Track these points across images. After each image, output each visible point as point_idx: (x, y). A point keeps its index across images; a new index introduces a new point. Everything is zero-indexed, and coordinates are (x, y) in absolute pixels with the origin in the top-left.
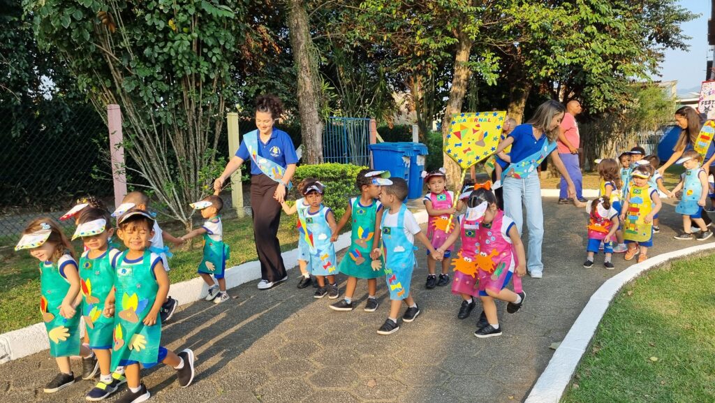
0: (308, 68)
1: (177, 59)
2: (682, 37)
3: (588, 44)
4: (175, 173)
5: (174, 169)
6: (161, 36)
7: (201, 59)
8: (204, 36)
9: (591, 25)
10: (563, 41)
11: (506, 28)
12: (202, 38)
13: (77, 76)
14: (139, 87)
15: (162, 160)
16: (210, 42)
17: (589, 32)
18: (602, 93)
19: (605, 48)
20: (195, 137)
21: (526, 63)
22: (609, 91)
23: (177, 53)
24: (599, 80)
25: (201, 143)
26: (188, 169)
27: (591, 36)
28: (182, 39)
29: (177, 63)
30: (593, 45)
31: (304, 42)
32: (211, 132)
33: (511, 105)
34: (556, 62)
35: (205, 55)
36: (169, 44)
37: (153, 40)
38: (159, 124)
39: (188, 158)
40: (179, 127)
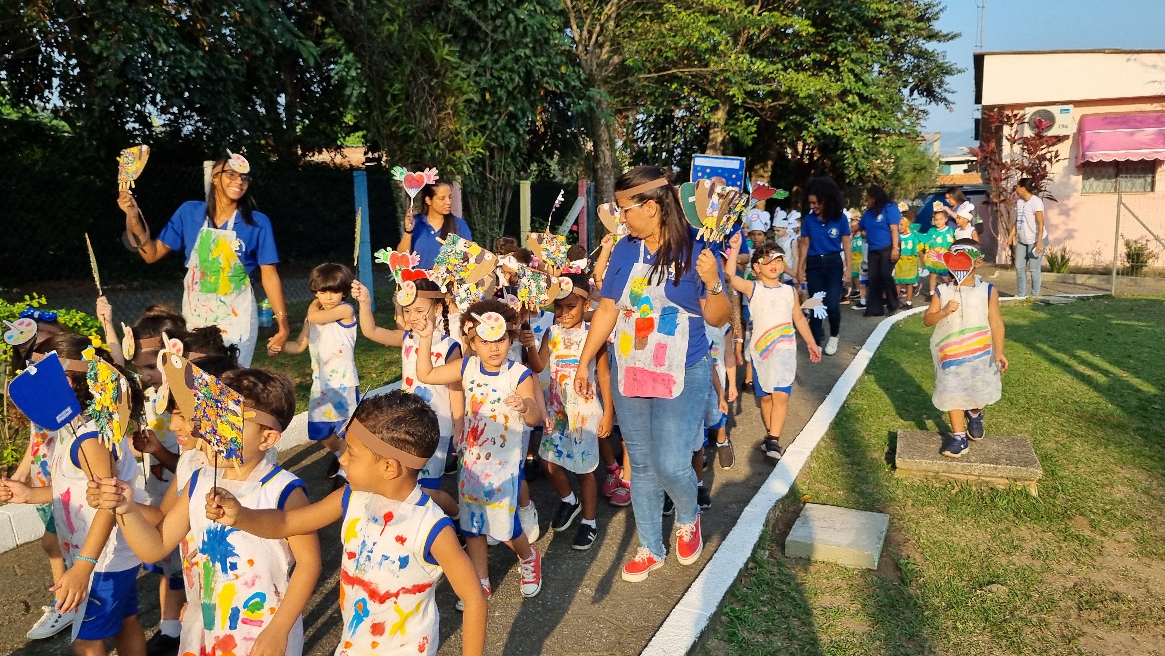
2: (946, 91)
21: (779, 125)
33: (757, 167)
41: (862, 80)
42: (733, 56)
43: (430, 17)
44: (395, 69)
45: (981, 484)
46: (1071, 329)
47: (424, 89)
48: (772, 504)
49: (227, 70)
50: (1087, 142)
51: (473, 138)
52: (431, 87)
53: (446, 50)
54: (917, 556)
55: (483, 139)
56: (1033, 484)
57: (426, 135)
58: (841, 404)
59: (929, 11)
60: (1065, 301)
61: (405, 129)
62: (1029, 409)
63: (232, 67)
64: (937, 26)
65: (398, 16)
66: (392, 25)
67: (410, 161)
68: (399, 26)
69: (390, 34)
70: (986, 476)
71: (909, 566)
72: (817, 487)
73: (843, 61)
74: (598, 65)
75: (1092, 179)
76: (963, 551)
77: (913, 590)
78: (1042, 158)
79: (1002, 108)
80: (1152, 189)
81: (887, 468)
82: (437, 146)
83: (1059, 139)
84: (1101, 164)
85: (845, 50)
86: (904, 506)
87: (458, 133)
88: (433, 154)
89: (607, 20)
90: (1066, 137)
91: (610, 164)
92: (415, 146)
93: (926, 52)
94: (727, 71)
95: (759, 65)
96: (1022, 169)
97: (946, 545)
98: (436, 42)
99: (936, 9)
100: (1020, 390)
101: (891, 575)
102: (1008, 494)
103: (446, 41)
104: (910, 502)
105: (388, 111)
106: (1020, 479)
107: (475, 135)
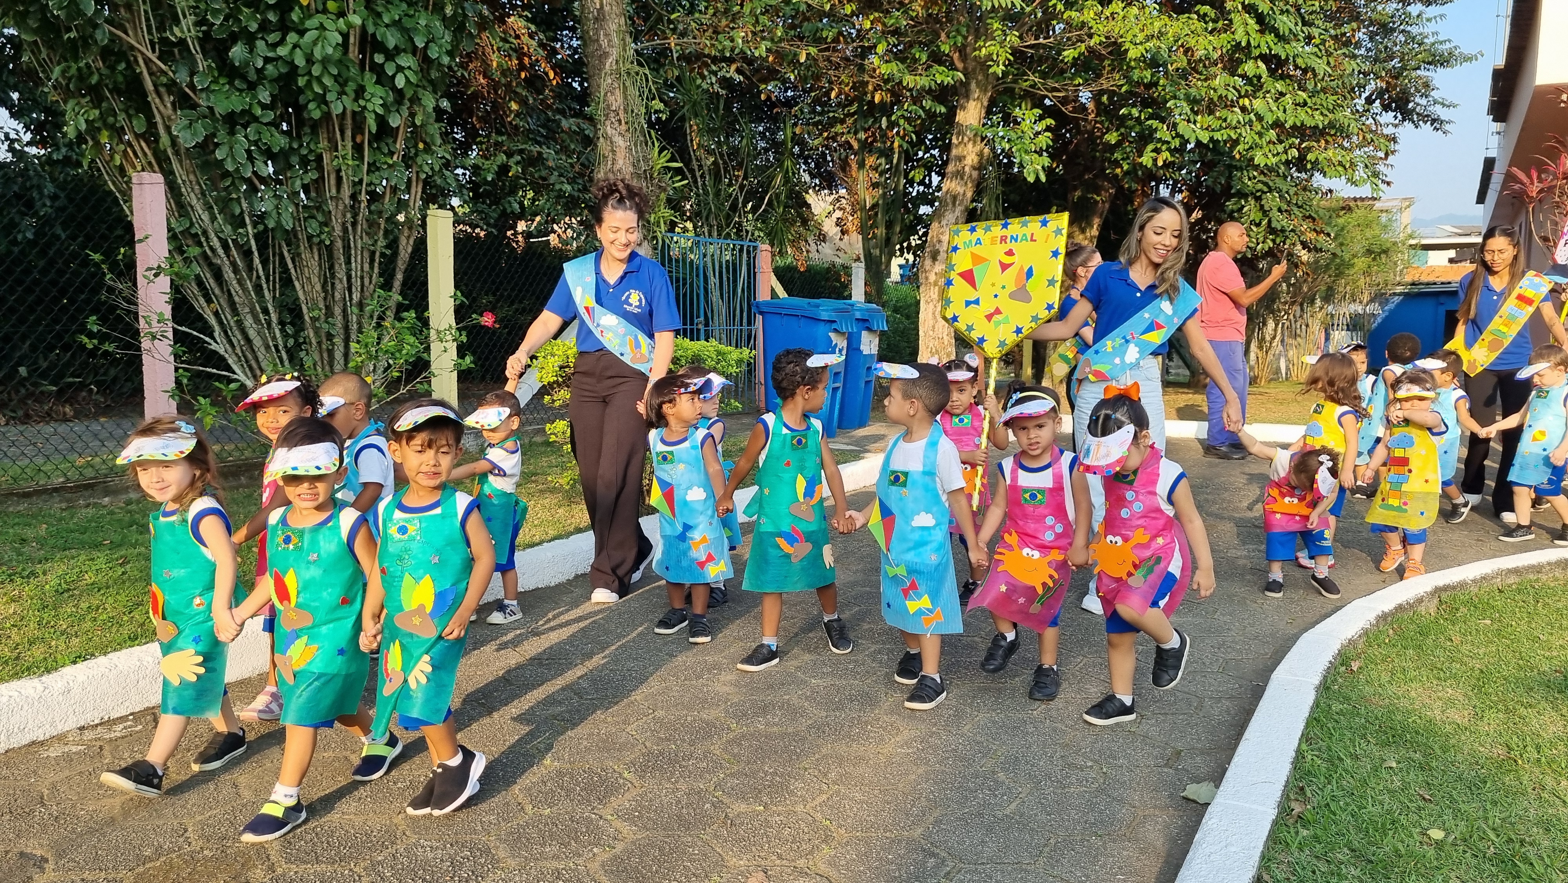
0: (622, 115)
1: (309, 73)
2: (1436, 102)
3: (1247, 102)
4: (298, 345)
5: (296, 336)
6: (272, 17)
7: (369, 79)
8: (376, 24)
9: (1256, 59)
10: (1193, 91)
11: (1069, 54)
12: (371, 29)
13: (65, 102)
14: (214, 135)
15: (266, 311)
16: (392, 40)
17: (1250, 74)
18: (1265, 213)
19: (1285, 111)
20: (348, 262)
21: (1107, 138)
22: (1280, 210)
23: (310, 61)
24: (1260, 186)
25: (362, 278)
26: (330, 337)
27: (1255, 84)
28: (322, 27)
29: (309, 84)
30: (1258, 104)
31: (614, 53)
32: (388, 252)
34: (1178, 135)
35: (378, 71)
36: (292, 37)
37: (253, 27)
38: (261, 227)
39: (329, 313)
40: (310, 238)
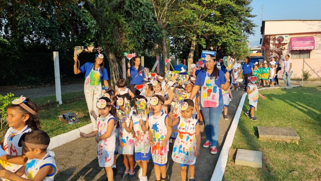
2: (253, 31)
21: (210, 40)
41: (233, 28)
42: (200, 22)
43: (117, 10)
44: (108, 25)
45: (283, 141)
46: (293, 96)
47: (117, 31)
48: (229, 149)
49: (56, 25)
50: (292, 45)
51: (131, 45)
52: (118, 30)
53: (123, 20)
54: (271, 163)
55: (133, 45)
56: (297, 141)
57: (117, 44)
58: (239, 119)
59: (249, 9)
60: (290, 88)
61: (111, 42)
62: (289, 119)
63: (57, 24)
64: (251, 13)
65: (108, 10)
66: (107, 12)
67: (113, 51)
68: (109, 13)
69: (107, 15)
70: (284, 139)
71: (270, 166)
72: (238, 143)
73: (228, 23)
74: (163, 24)
75: (293, 55)
76: (283, 161)
77: (272, 173)
78: (281, 49)
79: (270, 36)
80: (309, 58)
81: (256, 137)
82: (121, 47)
83: (285, 44)
84: (296, 50)
85: (228, 20)
86: (264, 148)
87: (126, 43)
88: (120, 49)
89: (165, 11)
90: (287, 43)
91: (166, 51)
92: (115, 47)
93: (248, 20)
94: (198, 26)
95: (207, 24)
96: (276, 52)
97: (278, 160)
98: (119, 17)
99: (251, 9)
100: (285, 113)
101: (265, 169)
102: (291, 144)
103: (123, 17)
104: (265, 147)
105: (107, 37)
106: (294, 140)
107: (131, 44)
